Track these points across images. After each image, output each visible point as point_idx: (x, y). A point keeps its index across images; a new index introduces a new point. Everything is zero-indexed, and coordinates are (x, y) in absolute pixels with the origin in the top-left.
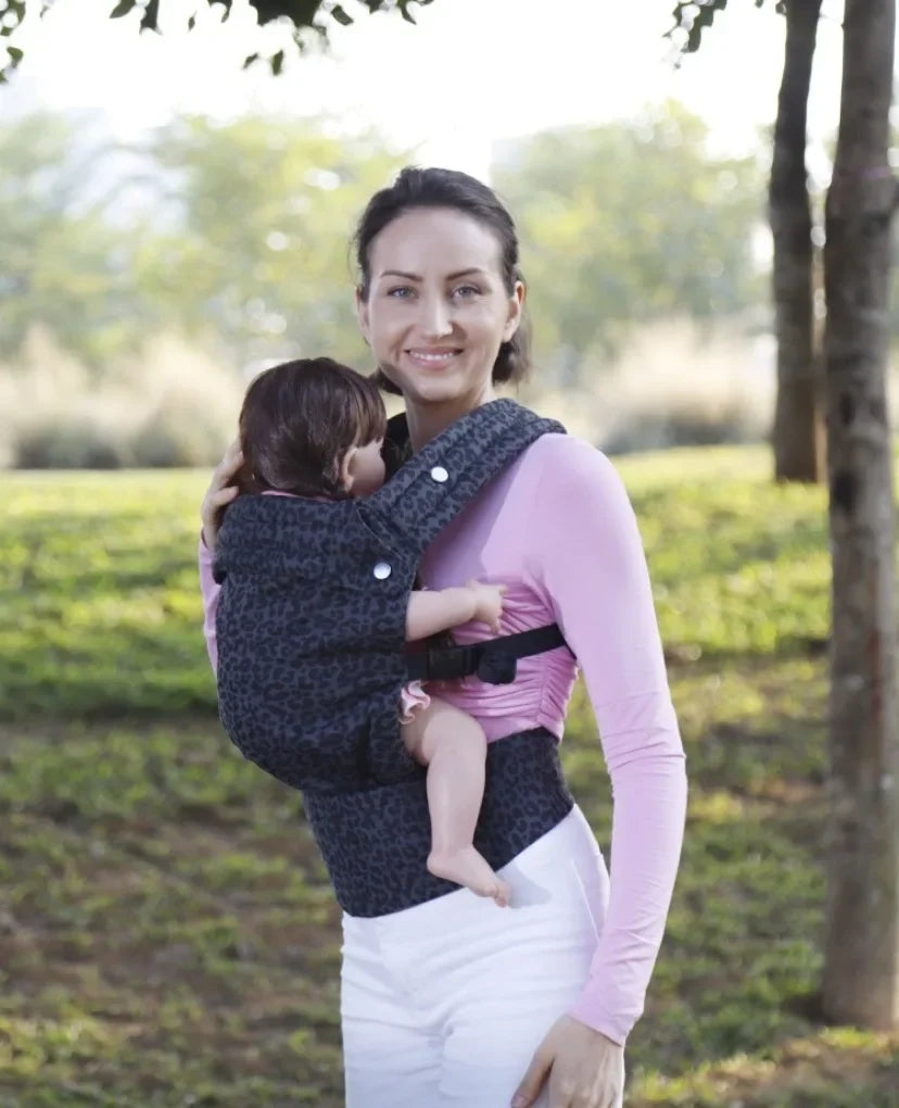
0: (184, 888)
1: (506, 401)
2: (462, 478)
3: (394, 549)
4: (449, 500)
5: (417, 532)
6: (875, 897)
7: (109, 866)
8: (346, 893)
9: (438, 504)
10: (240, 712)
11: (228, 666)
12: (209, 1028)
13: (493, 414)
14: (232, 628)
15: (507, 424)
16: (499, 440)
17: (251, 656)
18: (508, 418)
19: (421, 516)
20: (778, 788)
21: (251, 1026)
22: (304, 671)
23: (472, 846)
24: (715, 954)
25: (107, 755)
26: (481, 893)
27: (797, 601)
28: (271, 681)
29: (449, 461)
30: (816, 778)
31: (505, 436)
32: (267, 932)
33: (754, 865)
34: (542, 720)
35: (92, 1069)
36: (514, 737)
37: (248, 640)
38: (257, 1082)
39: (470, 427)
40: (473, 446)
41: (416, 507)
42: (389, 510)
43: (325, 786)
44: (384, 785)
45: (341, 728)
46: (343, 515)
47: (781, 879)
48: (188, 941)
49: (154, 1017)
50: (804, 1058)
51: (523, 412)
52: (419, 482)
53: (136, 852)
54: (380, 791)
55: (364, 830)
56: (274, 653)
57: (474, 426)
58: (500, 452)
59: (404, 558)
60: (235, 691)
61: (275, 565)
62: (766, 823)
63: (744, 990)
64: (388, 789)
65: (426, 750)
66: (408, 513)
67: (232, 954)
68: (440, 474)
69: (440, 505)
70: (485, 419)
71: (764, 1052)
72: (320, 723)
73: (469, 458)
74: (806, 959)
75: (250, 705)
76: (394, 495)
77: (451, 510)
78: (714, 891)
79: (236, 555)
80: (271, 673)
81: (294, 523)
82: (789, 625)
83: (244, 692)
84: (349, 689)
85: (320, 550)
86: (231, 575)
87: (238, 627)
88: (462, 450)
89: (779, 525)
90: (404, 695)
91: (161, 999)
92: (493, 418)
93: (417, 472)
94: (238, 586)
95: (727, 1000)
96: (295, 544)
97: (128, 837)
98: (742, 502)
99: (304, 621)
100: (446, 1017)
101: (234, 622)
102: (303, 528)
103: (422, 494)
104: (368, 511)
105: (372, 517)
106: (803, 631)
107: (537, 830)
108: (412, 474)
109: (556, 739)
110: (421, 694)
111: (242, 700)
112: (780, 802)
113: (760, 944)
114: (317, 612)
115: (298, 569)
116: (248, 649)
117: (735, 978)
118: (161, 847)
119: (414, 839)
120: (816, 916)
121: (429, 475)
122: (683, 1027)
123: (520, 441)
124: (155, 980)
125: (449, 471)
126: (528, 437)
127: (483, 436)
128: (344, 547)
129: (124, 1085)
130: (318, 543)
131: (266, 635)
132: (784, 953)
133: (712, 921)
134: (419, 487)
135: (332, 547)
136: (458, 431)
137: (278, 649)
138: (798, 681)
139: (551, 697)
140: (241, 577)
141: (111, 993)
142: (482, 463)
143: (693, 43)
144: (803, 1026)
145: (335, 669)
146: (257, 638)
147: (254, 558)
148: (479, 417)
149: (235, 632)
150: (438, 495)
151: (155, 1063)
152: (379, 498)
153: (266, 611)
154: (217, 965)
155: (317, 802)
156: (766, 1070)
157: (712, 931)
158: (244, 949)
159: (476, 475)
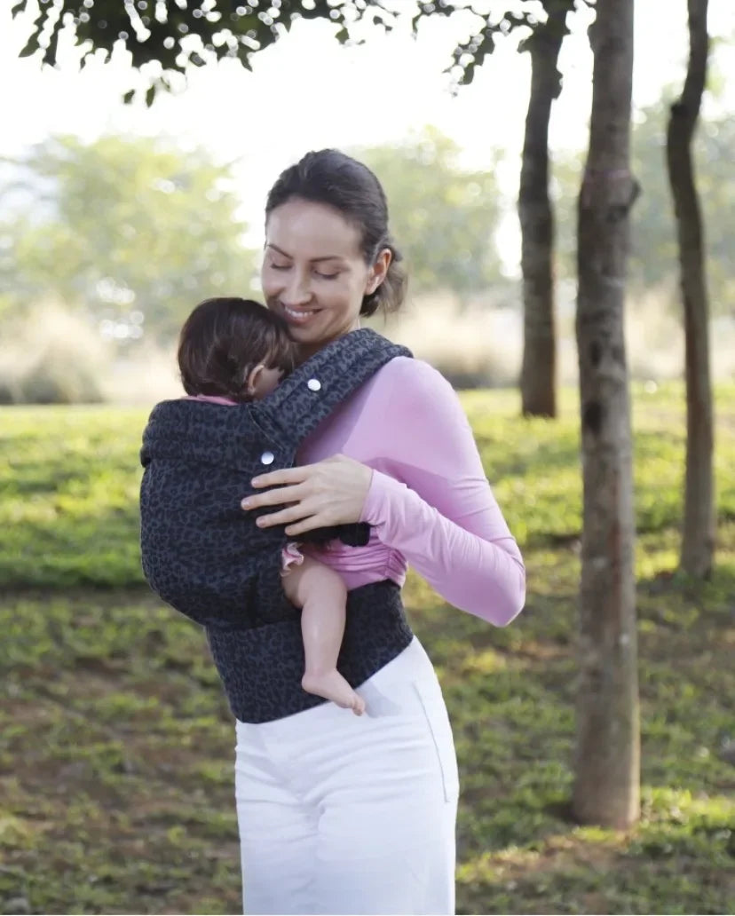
0: (80, 720)
1: (367, 330)
2: (332, 388)
3: (277, 442)
4: (321, 404)
5: (294, 428)
6: (615, 727)
7: (23, 703)
8: (238, 704)
9: (312, 408)
10: (159, 564)
11: (150, 529)
12: (105, 825)
13: (357, 340)
14: (153, 501)
15: (367, 347)
16: (361, 360)
17: (168, 522)
18: (368, 344)
19: (298, 417)
20: (532, 648)
21: (138, 824)
22: (207, 533)
23: (335, 669)
24: (491, 771)
25: (17, 619)
26: (343, 705)
27: (542, 506)
28: (182, 540)
29: (322, 375)
30: (562, 640)
31: (366, 357)
32: (146, 753)
33: (516, 704)
34: (388, 574)
35: (16, 855)
36: (367, 586)
37: (166, 509)
38: (143, 866)
39: (339, 349)
40: (340, 364)
41: (295, 410)
42: (274, 411)
43: (223, 624)
44: (268, 623)
45: (236, 578)
46: (239, 414)
47: (537, 715)
48: (86, 759)
49: (63, 816)
50: (562, 849)
51: (381, 339)
52: (298, 391)
53: (43, 692)
54: (266, 627)
55: (252, 658)
56: (185, 519)
57: (342, 348)
58: (362, 370)
59: (285, 449)
60: (155, 548)
61: (186, 452)
62: (526, 673)
63: (515, 797)
64: (272, 626)
65: (301, 597)
66: (289, 414)
67: (119, 769)
68: (314, 385)
69: (314, 408)
70: (351, 343)
71: (529, 845)
72: (219, 574)
73: (337, 373)
74: (560, 777)
75: (166, 559)
76: (278, 399)
77: (322, 413)
78: (486, 724)
79: (158, 445)
80: (183, 535)
81: (202, 421)
82: (537, 524)
83: (162, 549)
84: (242, 548)
85: (220, 441)
86: (154, 461)
87: (158, 499)
88: (332, 367)
89: (527, 449)
90: (284, 555)
91: (67, 803)
92: (357, 343)
93: (297, 382)
94: (159, 469)
95: (502, 805)
96: (202, 437)
97: (36, 681)
98: (498, 431)
99: (207, 495)
100: (320, 798)
101: (155, 496)
102: (208, 424)
103: (300, 400)
104: (257, 412)
105: (261, 417)
106: (547, 528)
107: (384, 658)
108: (292, 385)
109: (399, 588)
110: (297, 553)
111: (160, 556)
112: (534, 658)
113: (524, 764)
114: (217, 488)
115: (204, 456)
116: (165, 517)
117: (506, 790)
118: (62, 689)
119: (292, 664)
120: (565, 743)
121: (306, 385)
122: (469, 826)
123: (377, 361)
124: (62, 789)
125: (322, 382)
126: (383, 359)
127: (350, 357)
128: (238, 439)
129: (41, 867)
130: (219, 436)
131: (179, 505)
132: (543, 771)
133: (487, 747)
134: (298, 394)
135: (229, 439)
136: (330, 352)
137: (188, 516)
138: (544, 567)
139: (396, 557)
140: (161, 462)
141: (29, 798)
142: (347, 377)
143: (468, 77)
144: (560, 826)
145: (231, 533)
146: (174, 508)
147: (171, 447)
148: (347, 342)
149: (156, 504)
150: (312, 401)
151: (64, 851)
152: (266, 403)
153: (180, 487)
154: (110, 778)
155: (216, 636)
156: (533, 857)
157: (487, 754)
158: (129, 766)
159: (342, 386)
